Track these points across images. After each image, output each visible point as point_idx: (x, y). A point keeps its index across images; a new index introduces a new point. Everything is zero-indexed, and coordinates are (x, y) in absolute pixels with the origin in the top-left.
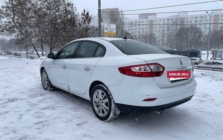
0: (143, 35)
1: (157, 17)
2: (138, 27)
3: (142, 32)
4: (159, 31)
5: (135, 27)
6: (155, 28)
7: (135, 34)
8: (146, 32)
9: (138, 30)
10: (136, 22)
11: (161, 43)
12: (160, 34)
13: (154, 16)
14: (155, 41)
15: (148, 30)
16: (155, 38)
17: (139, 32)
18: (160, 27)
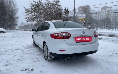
0: (103, 19)
1: (112, 8)
2: (100, 15)
3: (102, 18)
4: (113, 17)
5: (98, 15)
6: (111, 15)
7: (98, 19)
8: (105, 17)
9: (100, 17)
10: (99, 12)
11: (114, 24)
12: (113, 18)
13: (110, 8)
14: (110, 23)
15: (106, 17)
16: (111, 21)
17: (101, 18)
18: (114, 15)
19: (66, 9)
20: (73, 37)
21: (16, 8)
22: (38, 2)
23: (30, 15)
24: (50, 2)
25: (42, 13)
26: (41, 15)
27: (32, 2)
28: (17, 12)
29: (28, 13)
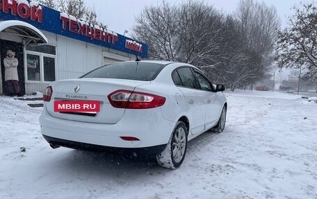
29: (285, 42)
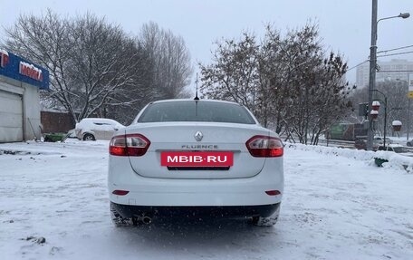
19: (333, 59)
20: (157, 151)
21: (187, 65)
22: (242, 43)
23: (216, 85)
24: (282, 39)
25: (254, 76)
26: (252, 85)
27: (224, 44)
28: (188, 79)
29: (209, 79)
